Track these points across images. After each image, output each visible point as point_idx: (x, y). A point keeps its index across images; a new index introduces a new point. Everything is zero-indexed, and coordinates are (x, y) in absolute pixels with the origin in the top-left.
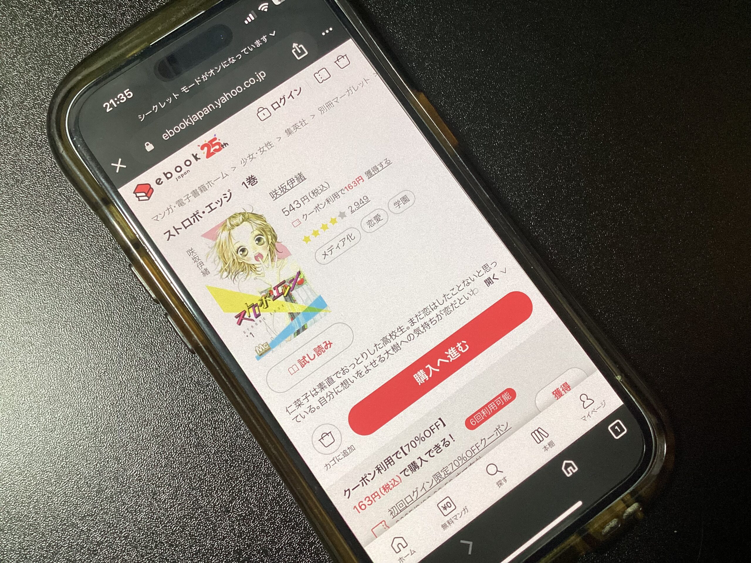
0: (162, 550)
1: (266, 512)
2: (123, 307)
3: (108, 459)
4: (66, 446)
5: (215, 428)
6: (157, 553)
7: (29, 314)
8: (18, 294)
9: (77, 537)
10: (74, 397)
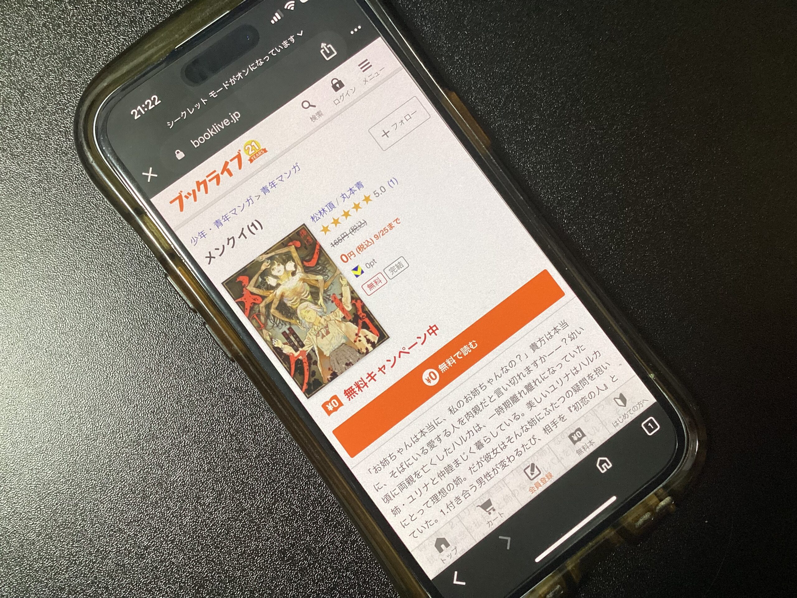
0: (208, 552)
1: (308, 512)
3: (151, 466)
4: (109, 454)
5: (256, 433)
6: (204, 555)
7: (65, 325)
8: (52, 305)
9: (125, 542)
10: (114, 406)
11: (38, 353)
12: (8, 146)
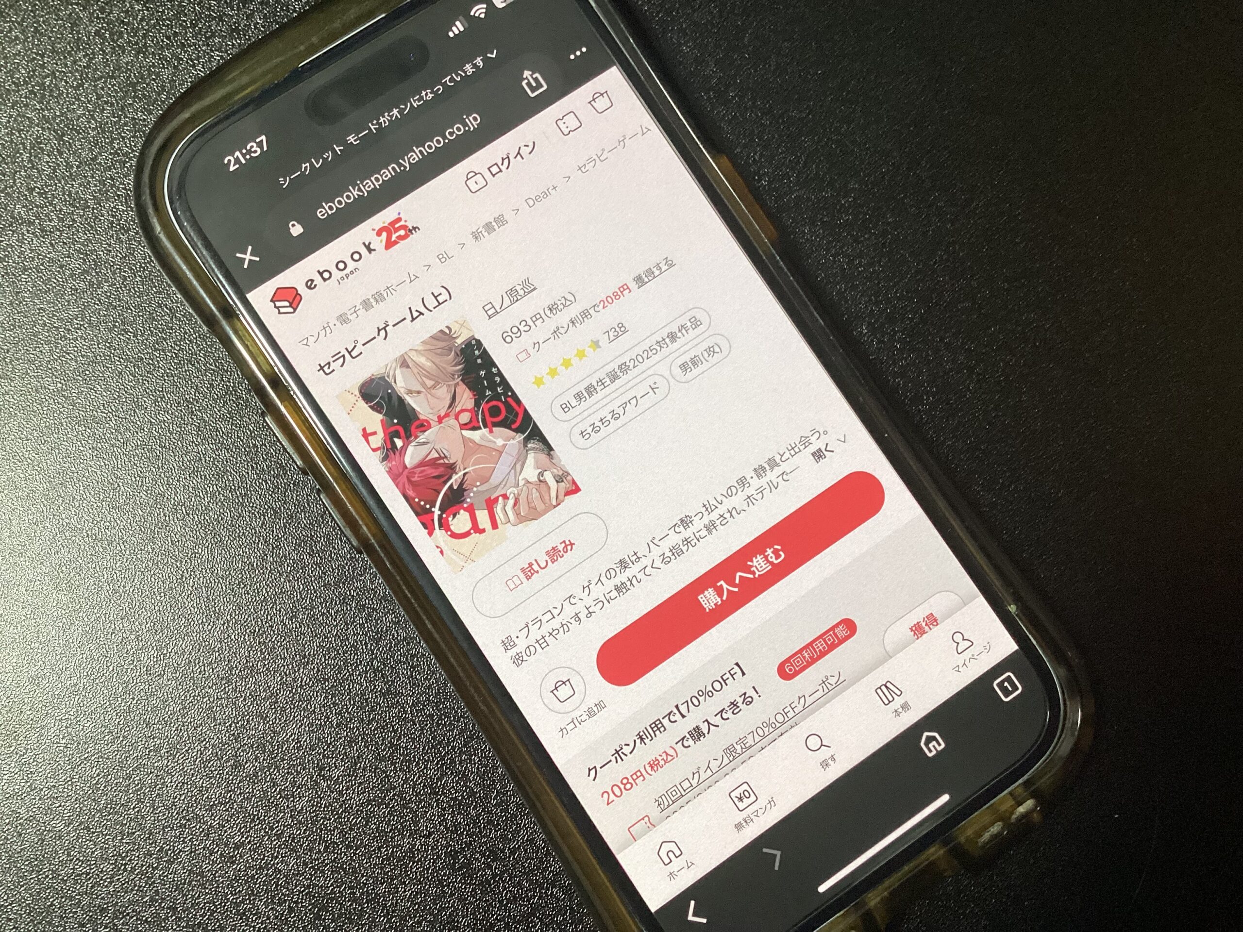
1: (493, 793)
2: (266, 483)
3: (248, 717)
4: (183, 698)
5: (413, 667)
6: (328, 859)
7: (117, 494)
8: (98, 463)
9: (204, 836)
10: (192, 623)
11: (74, 538)
12: (35, 216)
